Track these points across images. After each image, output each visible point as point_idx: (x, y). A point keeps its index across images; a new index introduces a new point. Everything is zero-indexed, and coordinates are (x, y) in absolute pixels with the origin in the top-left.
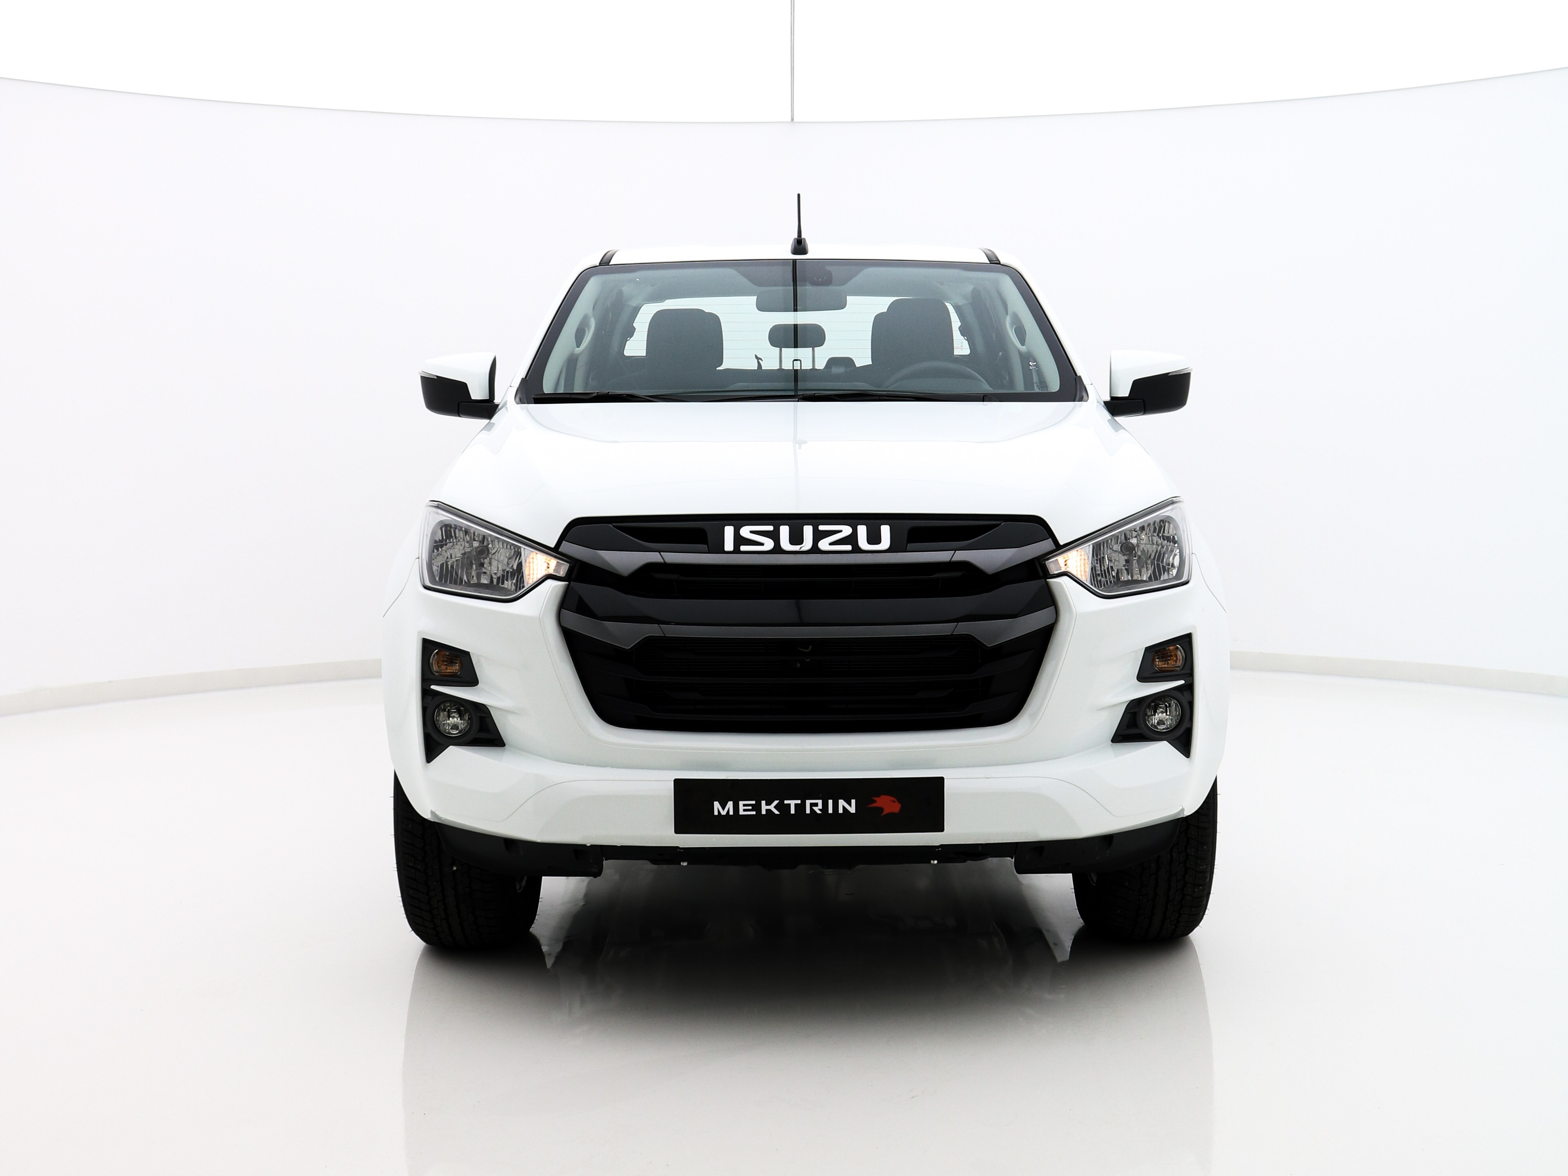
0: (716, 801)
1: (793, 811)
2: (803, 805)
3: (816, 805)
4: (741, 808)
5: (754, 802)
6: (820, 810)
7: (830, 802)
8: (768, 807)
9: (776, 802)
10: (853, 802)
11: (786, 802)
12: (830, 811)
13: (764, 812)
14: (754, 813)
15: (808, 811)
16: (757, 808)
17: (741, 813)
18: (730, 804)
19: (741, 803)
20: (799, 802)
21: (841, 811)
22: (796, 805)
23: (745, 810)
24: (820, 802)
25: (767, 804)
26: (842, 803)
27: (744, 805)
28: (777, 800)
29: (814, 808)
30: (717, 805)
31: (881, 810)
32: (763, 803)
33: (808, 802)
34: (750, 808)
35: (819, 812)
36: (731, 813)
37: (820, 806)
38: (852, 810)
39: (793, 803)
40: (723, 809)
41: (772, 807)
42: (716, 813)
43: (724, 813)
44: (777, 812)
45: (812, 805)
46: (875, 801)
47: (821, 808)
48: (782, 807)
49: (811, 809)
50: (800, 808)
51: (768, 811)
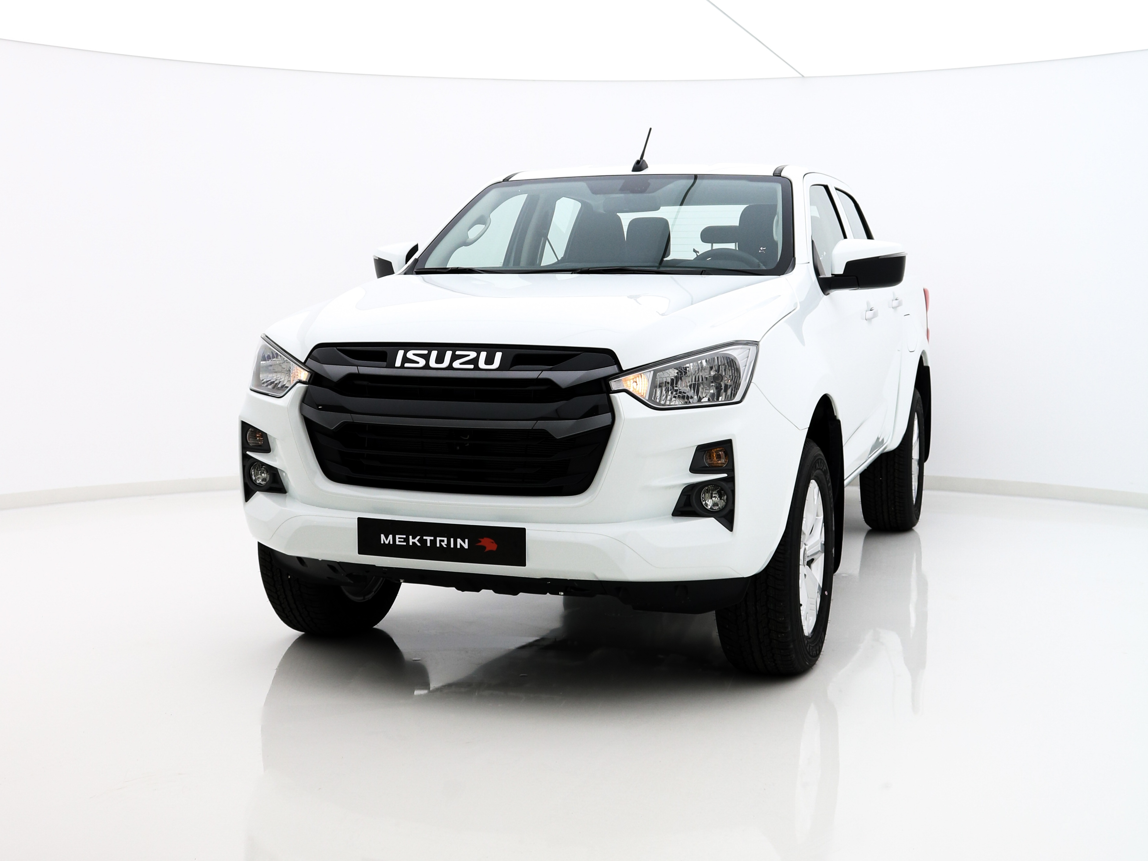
0: (382, 534)
1: (429, 545)
2: (435, 540)
3: (443, 541)
4: (397, 540)
5: (405, 536)
6: (445, 545)
7: (452, 540)
8: (414, 541)
9: (418, 537)
10: (466, 541)
11: (425, 538)
12: (452, 546)
13: (411, 544)
14: (405, 544)
15: (438, 545)
16: (407, 540)
17: (397, 543)
18: (391, 537)
19: (397, 536)
20: (432, 538)
21: (459, 547)
22: (431, 540)
23: (399, 541)
24: (445, 539)
25: (413, 538)
26: (459, 541)
27: (399, 538)
28: (419, 536)
29: (442, 543)
30: (383, 536)
31: (485, 548)
32: (411, 537)
33: (438, 539)
34: (403, 540)
35: (445, 546)
36: (391, 543)
37: (446, 542)
38: (466, 546)
39: (429, 539)
40: (387, 540)
41: (416, 541)
42: (382, 542)
43: (387, 542)
44: (419, 544)
45: (441, 541)
46: (480, 542)
47: (446, 543)
48: (423, 542)
49: (440, 544)
50: (433, 542)
51: (413, 543)
